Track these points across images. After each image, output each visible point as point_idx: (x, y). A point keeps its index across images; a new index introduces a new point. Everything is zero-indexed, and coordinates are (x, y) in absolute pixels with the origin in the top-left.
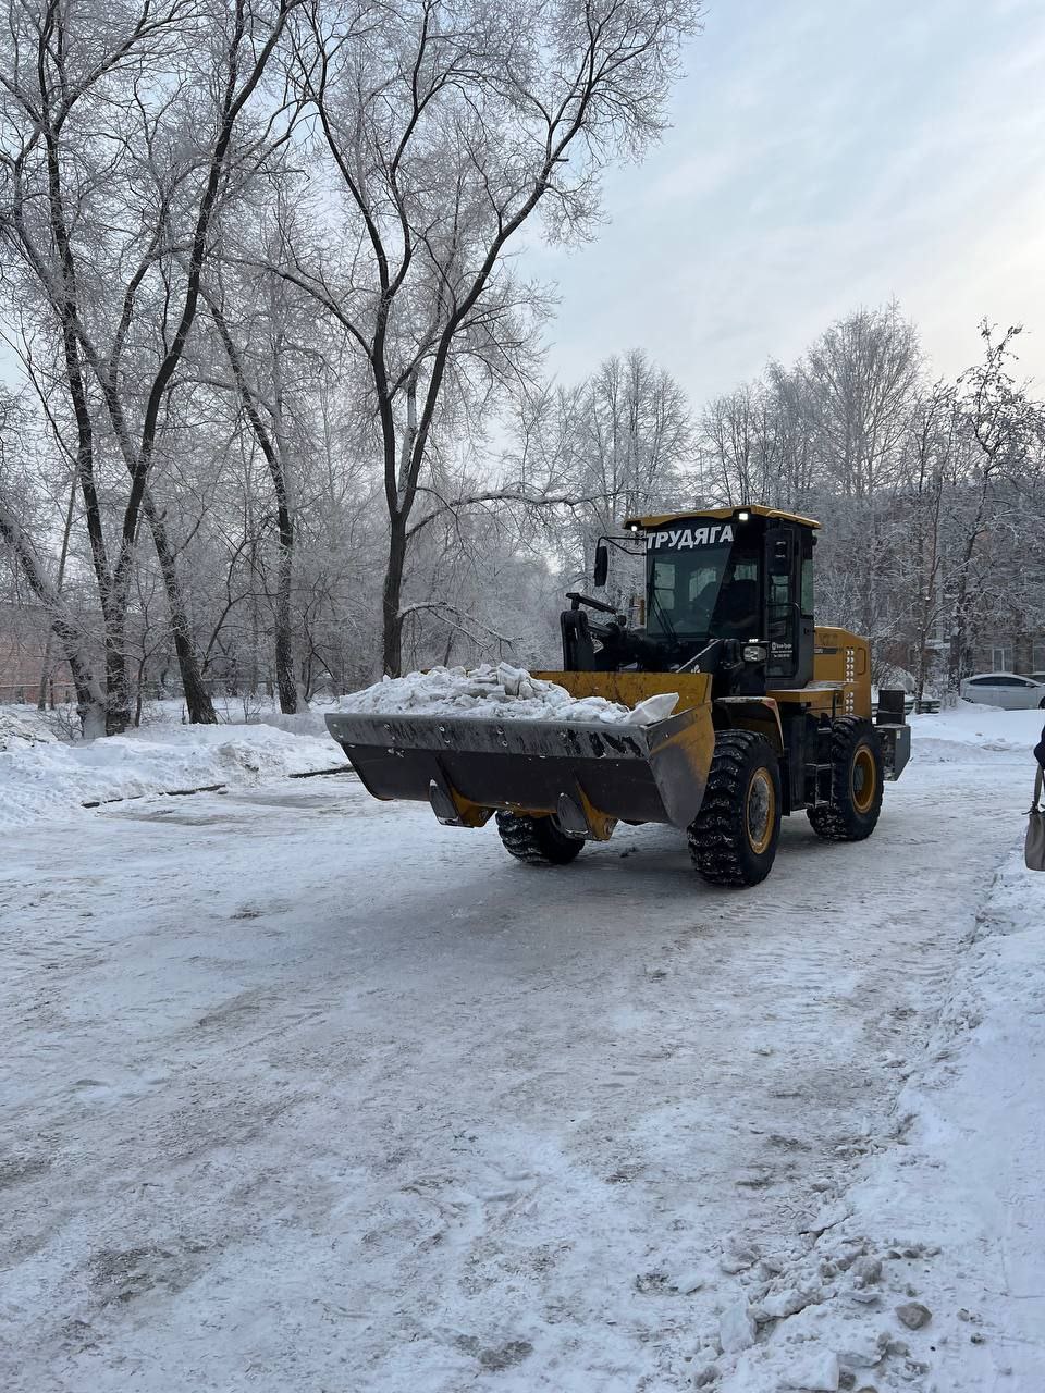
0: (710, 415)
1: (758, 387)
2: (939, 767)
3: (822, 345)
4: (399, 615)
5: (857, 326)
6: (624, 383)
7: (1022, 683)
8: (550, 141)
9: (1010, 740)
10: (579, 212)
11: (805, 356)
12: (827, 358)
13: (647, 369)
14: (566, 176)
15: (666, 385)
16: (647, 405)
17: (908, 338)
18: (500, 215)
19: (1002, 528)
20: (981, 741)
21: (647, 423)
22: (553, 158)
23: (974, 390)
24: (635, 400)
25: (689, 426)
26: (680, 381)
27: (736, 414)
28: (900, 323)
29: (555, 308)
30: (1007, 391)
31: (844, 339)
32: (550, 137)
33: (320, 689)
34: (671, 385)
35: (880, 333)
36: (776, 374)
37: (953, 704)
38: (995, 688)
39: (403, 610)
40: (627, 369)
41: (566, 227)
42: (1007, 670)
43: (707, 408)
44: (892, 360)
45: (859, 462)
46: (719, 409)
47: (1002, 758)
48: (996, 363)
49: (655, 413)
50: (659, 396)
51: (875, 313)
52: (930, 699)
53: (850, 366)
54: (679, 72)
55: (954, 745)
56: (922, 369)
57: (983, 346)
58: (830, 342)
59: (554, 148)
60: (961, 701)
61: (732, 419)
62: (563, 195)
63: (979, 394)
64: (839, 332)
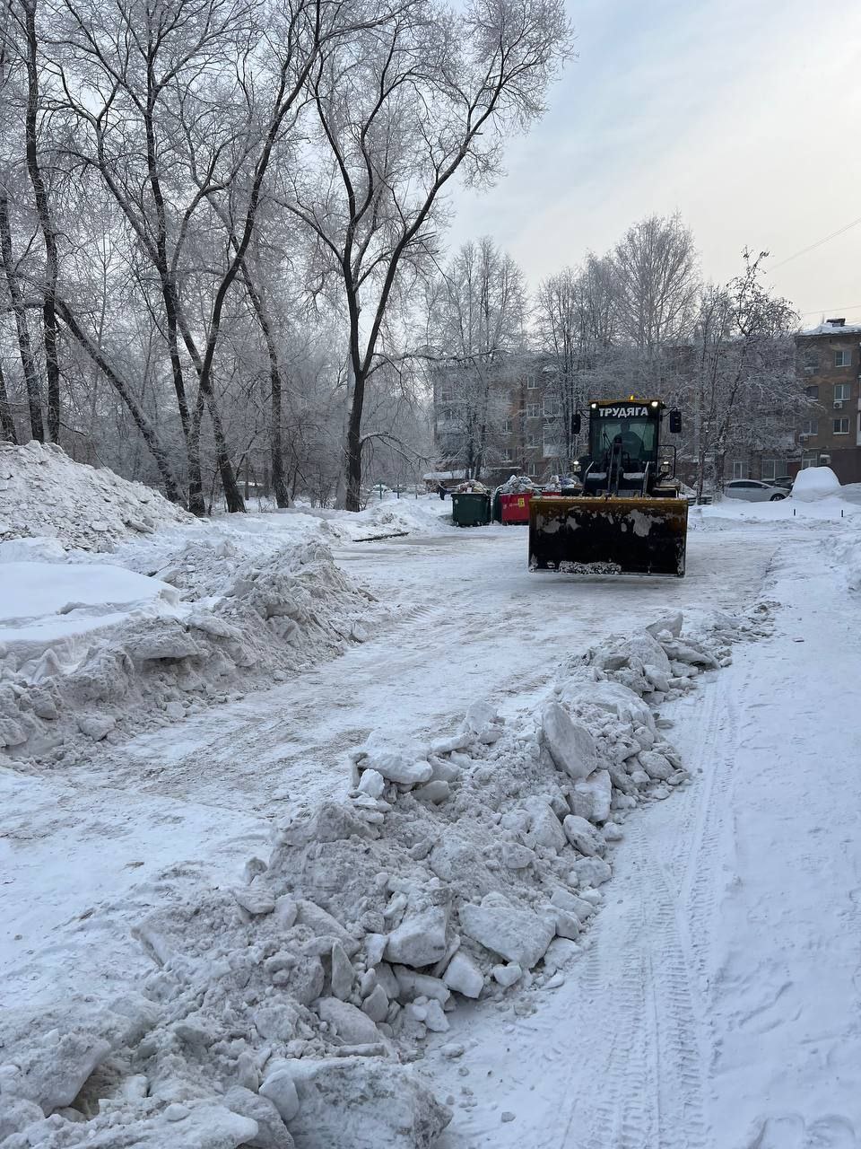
0: (543, 290)
1: (577, 269)
2: (720, 533)
3: (626, 242)
4: (360, 441)
5: (650, 228)
6: (477, 263)
7: (760, 486)
8: (469, 120)
9: (759, 518)
10: (487, 167)
11: (613, 248)
12: (628, 253)
13: (494, 252)
14: (480, 144)
15: (508, 265)
16: (494, 279)
17: (686, 240)
18: (437, 171)
19: (753, 386)
20: (744, 518)
21: (495, 293)
22: (471, 133)
23: (738, 292)
24: (486, 275)
25: (526, 296)
26: (519, 262)
27: (561, 290)
28: (681, 229)
29: (450, 220)
30: (758, 294)
31: (641, 238)
32: (469, 116)
33: (302, 493)
34: (513, 264)
35: (666, 235)
36: (593, 263)
37: (719, 499)
38: (742, 489)
39: (363, 437)
40: (479, 251)
41: (477, 176)
42: (744, 477)
43: (542, 285)
44: (675, 255)
45: (650, 328)
46: (550, 285)
47: (756, 528)
48: (752, 275)
49: (502, 286)
50: (503, 274)
51: (663, 219)
52: (706, 496)
53: (646, 259)
54: (557, 76)
55: (729, 520)
56: (695, 261)
57: (744, 264)
58: (631, 240)
59: (473, 126)
60: (724, 496)
61: (558, 294)
62: (478, 157)
63: (740, 295)
64: (637, 231)
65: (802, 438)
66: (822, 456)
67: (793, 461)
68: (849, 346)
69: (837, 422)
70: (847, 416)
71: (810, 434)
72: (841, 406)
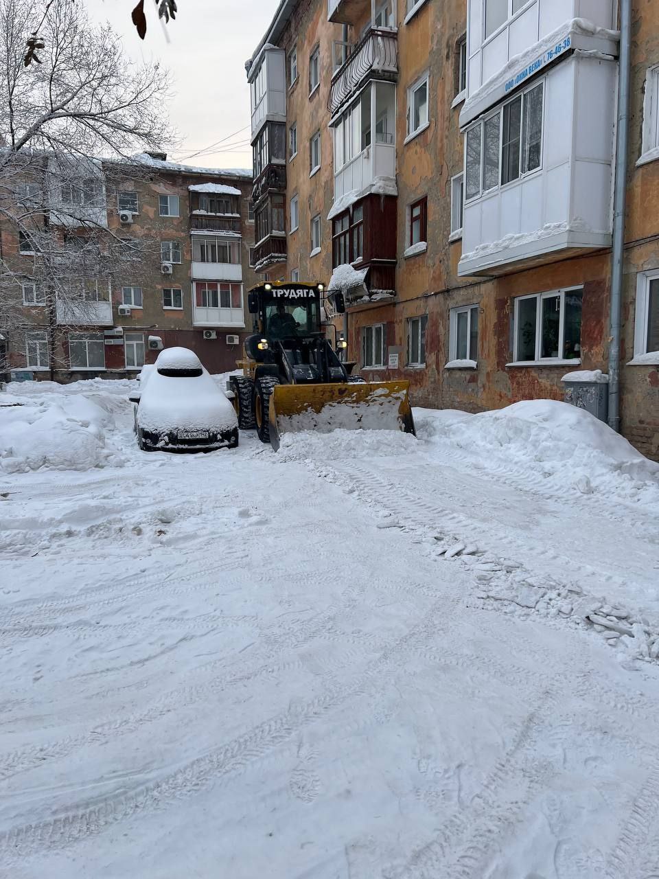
65: (123, 310)
66: (151, 338)
67: (113, 342)
68: (176, 190)
69: (167, 293)
70: (177, 286)
71: (133, 306)
72: (171, 271)
